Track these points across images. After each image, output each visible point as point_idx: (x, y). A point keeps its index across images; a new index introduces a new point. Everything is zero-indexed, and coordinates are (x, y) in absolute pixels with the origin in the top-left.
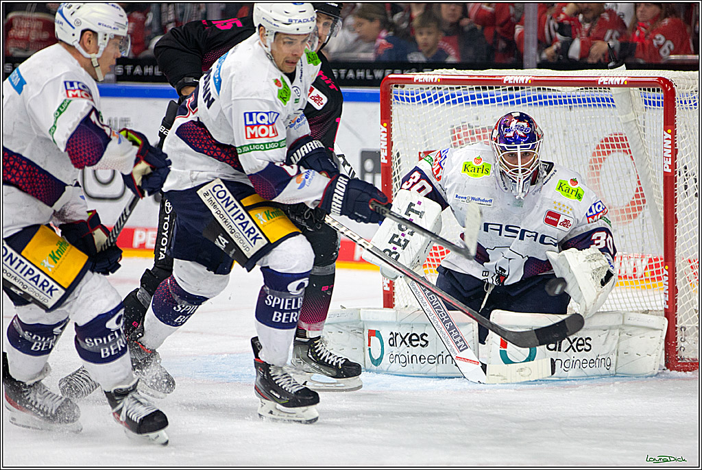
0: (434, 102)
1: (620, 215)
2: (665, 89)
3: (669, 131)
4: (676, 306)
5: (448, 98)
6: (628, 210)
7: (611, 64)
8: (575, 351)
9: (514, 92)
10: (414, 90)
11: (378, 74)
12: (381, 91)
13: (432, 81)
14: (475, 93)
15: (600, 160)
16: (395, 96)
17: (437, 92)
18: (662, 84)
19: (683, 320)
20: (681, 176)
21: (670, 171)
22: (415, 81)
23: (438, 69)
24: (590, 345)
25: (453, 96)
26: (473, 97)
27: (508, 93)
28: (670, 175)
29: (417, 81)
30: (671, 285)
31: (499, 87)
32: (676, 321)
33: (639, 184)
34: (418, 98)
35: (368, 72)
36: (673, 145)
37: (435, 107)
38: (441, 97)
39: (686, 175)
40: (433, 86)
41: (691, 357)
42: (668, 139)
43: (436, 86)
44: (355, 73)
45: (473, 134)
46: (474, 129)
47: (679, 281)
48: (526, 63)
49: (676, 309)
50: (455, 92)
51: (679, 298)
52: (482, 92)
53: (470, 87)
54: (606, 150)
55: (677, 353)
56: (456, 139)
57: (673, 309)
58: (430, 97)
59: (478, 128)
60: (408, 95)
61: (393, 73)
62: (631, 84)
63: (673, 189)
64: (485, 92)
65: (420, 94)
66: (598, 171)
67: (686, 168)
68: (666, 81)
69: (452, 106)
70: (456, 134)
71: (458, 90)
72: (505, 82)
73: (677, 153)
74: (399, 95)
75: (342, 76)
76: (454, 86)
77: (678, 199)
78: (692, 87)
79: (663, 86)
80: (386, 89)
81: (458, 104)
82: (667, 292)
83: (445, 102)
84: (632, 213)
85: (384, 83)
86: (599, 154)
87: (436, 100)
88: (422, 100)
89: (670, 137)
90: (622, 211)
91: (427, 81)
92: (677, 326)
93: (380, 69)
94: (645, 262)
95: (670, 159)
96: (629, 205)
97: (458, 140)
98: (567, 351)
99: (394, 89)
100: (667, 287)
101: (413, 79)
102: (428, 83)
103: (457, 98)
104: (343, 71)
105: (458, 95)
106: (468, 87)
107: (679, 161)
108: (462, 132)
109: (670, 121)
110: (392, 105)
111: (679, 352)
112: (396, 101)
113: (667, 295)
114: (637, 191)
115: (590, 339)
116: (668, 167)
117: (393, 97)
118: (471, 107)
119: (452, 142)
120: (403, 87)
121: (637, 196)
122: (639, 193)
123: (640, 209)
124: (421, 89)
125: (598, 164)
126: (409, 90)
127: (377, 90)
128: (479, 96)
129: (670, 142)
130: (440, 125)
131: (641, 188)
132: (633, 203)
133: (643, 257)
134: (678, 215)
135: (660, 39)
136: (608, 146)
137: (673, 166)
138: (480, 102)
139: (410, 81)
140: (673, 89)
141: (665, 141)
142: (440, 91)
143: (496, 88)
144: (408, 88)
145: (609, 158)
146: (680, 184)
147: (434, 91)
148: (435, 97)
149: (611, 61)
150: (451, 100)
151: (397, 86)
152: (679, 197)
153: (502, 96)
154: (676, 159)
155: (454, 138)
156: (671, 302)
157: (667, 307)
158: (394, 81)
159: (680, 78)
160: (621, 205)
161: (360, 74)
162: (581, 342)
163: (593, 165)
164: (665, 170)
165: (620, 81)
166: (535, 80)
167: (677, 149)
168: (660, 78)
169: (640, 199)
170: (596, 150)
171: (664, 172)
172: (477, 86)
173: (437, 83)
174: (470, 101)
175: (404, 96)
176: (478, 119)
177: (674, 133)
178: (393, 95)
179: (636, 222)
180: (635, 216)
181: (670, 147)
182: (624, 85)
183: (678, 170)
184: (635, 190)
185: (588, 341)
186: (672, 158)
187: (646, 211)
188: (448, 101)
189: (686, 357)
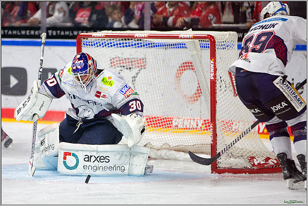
0: (102, 46)
1: (190, 99)
2: (211, 41)
3: (213, 60)
4: (216, 143)
5: (108, 44)
6: (194, 97)
7: (185, 28)
8: (99, 162)
9: (139, 42)
10: (92, 41)
11: (75, 33)
12: (77, 41)
13: (101, 36)
14: (121, 42)
15: (181, 73)
16: (83, 43)
17: (103, 41)
18: (209, 38)
19: (220, 149)
20: (219, 81)
21: (213, 79)
22: (93, 36)
23: (103, 30)
24: (109, 160)
25: (111, 43)
26: (120, 44)
27: (137, 42)
28: (213, 81)
29: (94, 36)
30: (214, 133)
31: (132, 39)
32: (217, 150)
33: (199, 84)
34: (94, 44)
35: (71, 32)
36: (215, 66)
37: (102, 49)
38: (105, 44)
39: (221, 81)
40: (101, 39)
41: (223, 166)
42: (212, 64)
43: (103, 39)
44: (64, 33)
45: (120, 61)
46: (121, 59)
47: (218, 130)
48: (145, 28)
49: (216, 144)
50: (112, 41)
51: (218, 139)
52: (124, 41)
53: (119, 39)
54: (183, 68)
55: (217, 165)
56: (112, 63)
57: (215, 144)
58: (100, 44)
59: (122, 58)
60: (90, 43)
61: (82, 33)
62: (195, 38)
63: (215, 87)
64: (126, 41)
65: (95, 43)
66: (179, 78)
67: (221, 77)
68: (211, 36)
69: (110, 48)
70: (112, 61)
71: (113, 40)
72: (135, 37)
73: (216, 70)
74: (85, 43)
75: (58, 34)
76: (112, 39)
77: (217, 92)
78: (223, 39)
79: (210, 39)
80: (79, 40)
81: (113, 47)
82: (212, 136)
83: (107, 46)
84: (195, 99)
85: (78, 37)
86: (180, 70)
87: (103, 45)
88: (96, 45)
89: (213, 63)
90: (191, 98)
91: (98, 36)
92: (217, 152)
93: (76, 31)
94: (202, 122)
95: (213, 73)
96: (194, 95)
97: (113, 64)
98: (94, 162)
99: (83, 40)
100: (212, 134)
101: (92, 35)
102: (99, 37)
103: (112, 44)
104: (59, 32)
105: (113, 43)
106: (118, 39)
107: (217, 74)
108: (115, 60)
109: (213, 55)
110: (82, 48)
111: (218, 164)
112: (84, 46)
113: (212, 137)
114: (198, 88)
115: (109, 157)
116: (212, 77)
117: (82, 44)
118: (119, 49)
119: (110, 65)
120: (87, 39)
121: (198, 90)
122: (199, 88)
123: (199, 96)
124: (96, 40)
125: (180, 75)
126: (90, 41)
127: (75, 41)
128: (123, 44)
129: (213, 65)
130: (105, 57)
131: (199, 86)
132: (196, 94)
133: (201, 119)
134: (217, 100)
135: (211, 16)
136: (184, 66)
137: (215, 76)
138: (123, 46)
139: (91, 36)
140: (214, 40)
141: (211, 65)
142: (105, 41)
143: (131, 39)
144: (90, 39)
145: (185, 72)
146: (218, 85)
147: (102, 41)
148: (103, 44)
149: (185, 27)
150: (110, 45)
151: (84, 39)
152: (218, 91)
153: (133, 43)
154: (216, 73)
155: (111, 63)
156: (214, 141)
157: (212, 143)
158: (83, 36)
159: (218, 35)
160: (190, 94)
161: (67, 33)
162: (102, 158)
163: (177, 75)
164: (211, 78)
165: (190, 36)
166: (149, 36)
167: (217, 69)
168: (208, 35)
169: (199, 92)
170: (179, 69)
171: (211, 79)
172: (122, 39)
173: (103, 37)
174: (119, 46)
175: (88, 43)
176: (122, 54)
177: (215, 61)
178: (82, 43)
179: (198, 102)
180: (197, 100)
181: (213, 67)
182: (191, 38)
183: (217, 78)
184: (197, 87)
185: (107, 158)
186: (214, 72)
187: (202, 97)
188: (108, 46)
189: (221, 167)
